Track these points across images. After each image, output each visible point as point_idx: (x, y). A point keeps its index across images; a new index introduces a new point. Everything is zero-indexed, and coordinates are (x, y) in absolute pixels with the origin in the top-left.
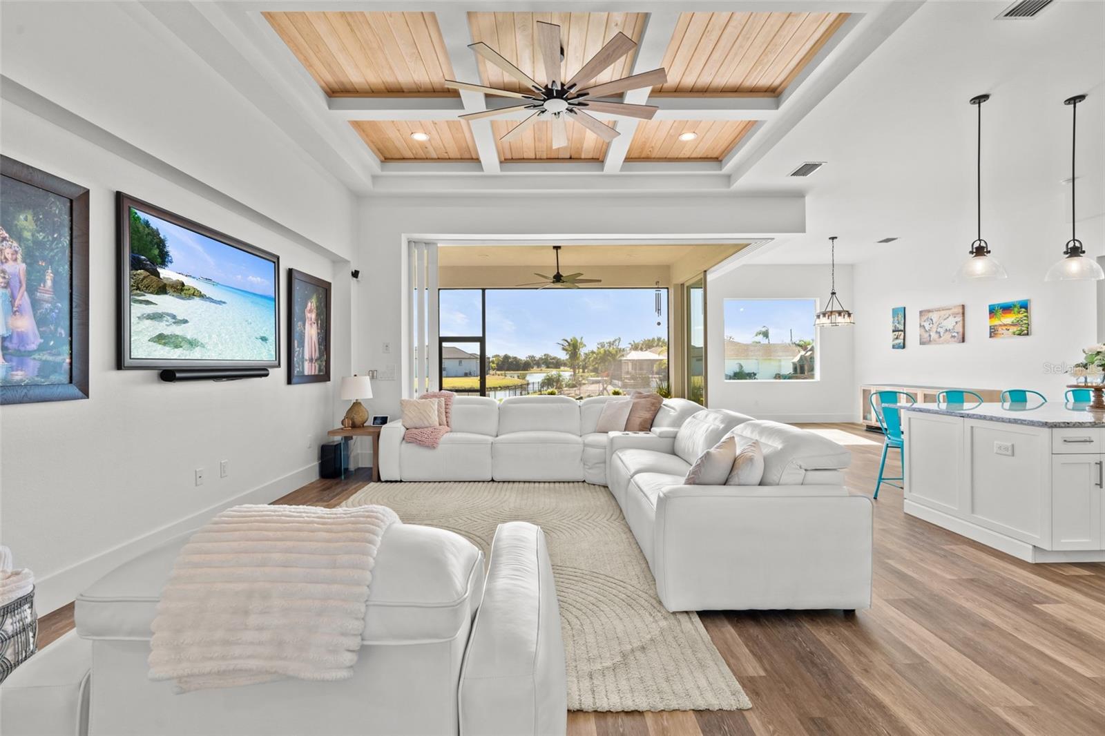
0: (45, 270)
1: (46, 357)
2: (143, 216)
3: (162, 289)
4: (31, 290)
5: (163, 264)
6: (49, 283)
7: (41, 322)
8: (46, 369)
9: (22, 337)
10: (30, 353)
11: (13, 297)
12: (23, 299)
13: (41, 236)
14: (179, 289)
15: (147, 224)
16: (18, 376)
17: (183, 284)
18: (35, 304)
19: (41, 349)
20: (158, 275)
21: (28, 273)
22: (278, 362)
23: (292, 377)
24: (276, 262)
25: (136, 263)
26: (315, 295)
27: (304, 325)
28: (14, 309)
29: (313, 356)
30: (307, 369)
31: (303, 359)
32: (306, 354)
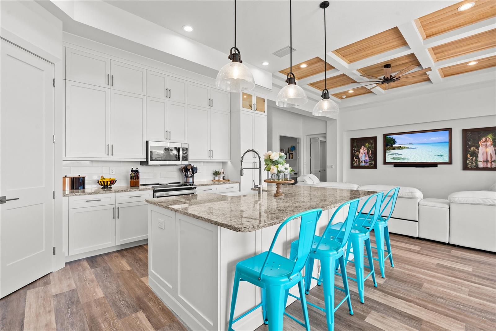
0: (370, 151)
1: (370, 163)
2: (388, 136)
3: (394, 149)
4: (368, 154)
5: (394, 144)
6: (370, 152)
7: (369, 158)
8: (370, 164)
9: (367, 160)
10: (368, 162)
11: (365, 155)
12: (367, 155)
13: (369, 146)
14: (399, 148)
15: (390, 137)
16: (366, 165)
17: (401, 147)
18: (368, 155)
19: (369, 161)
20: (393, 146)
21: (367, 151)
22: (450, 162)
23: (465, 167)
24: (450, 130)
25: (387, 145)
26: (491, 135)
27: (478, 147)
28: (366, 157)
29: (489, 159)
30: (480, 165)
31: (476, 161)
32: (480, 158)
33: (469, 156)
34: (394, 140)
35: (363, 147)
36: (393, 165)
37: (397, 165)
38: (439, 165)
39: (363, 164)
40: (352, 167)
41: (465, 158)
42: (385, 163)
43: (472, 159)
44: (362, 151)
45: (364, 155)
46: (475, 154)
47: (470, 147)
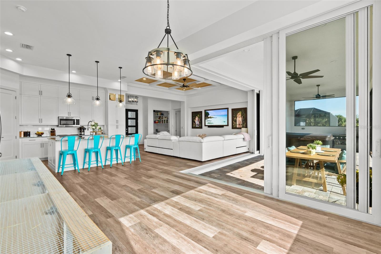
2: (206, 111)
3: (208, 118)
5: (209, 115)
7: (199, 123)
8: (200, 126)
14: (210, 117)
16: (198, 127)
18: (199, 121)
19: (199, 125)
20: (208, 117)
21: (198, 119)
22: (228, 125)
23: (233, 128)
24: (228, 109)
25: (206, 116)
26: (240, 112)
27: (237, 118)
28: (198, 122)
29: (240, 124)
30: (238, 126)
31: (236, 124)
32: (238, 123)
33: (234, 122)
34: (208, 113)
35: (197, 117)
36: (207, 127)
37: (209, 126)
38: (224, 127)
39: (197, 126)
40: (193, 128)
41: (233, 123)
42: (205, 126)
43: (235, 123)
44: (196, 119)
45: (197, 121)
46: (236, 121)
47: (234, 118)
